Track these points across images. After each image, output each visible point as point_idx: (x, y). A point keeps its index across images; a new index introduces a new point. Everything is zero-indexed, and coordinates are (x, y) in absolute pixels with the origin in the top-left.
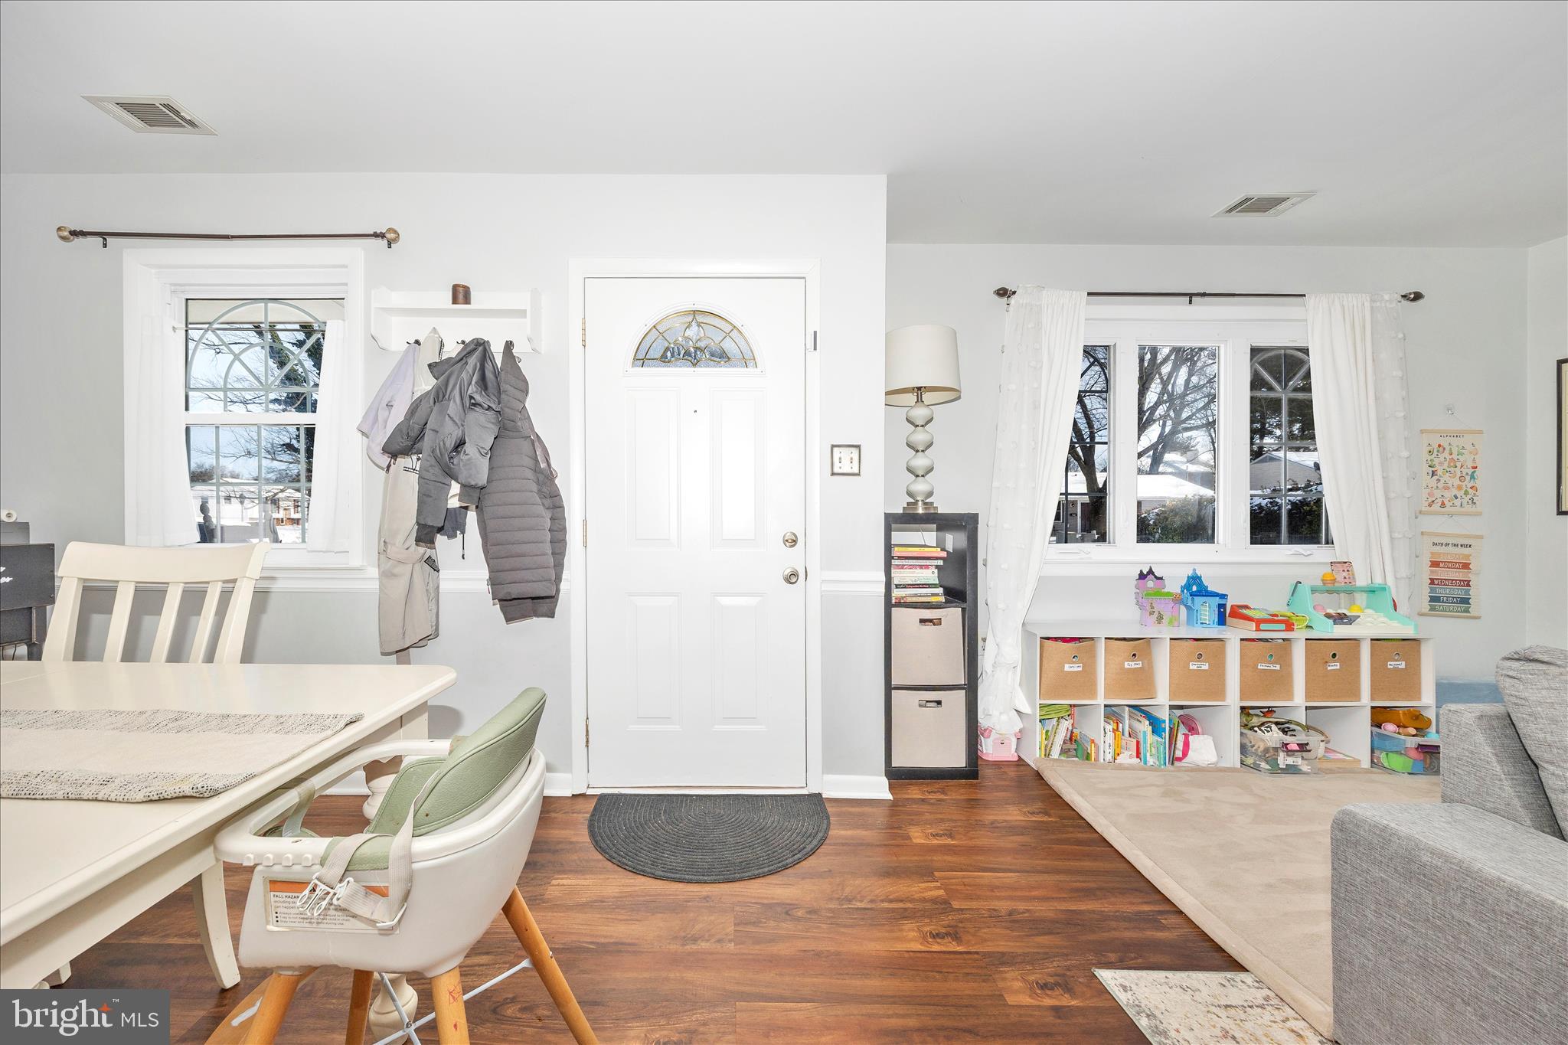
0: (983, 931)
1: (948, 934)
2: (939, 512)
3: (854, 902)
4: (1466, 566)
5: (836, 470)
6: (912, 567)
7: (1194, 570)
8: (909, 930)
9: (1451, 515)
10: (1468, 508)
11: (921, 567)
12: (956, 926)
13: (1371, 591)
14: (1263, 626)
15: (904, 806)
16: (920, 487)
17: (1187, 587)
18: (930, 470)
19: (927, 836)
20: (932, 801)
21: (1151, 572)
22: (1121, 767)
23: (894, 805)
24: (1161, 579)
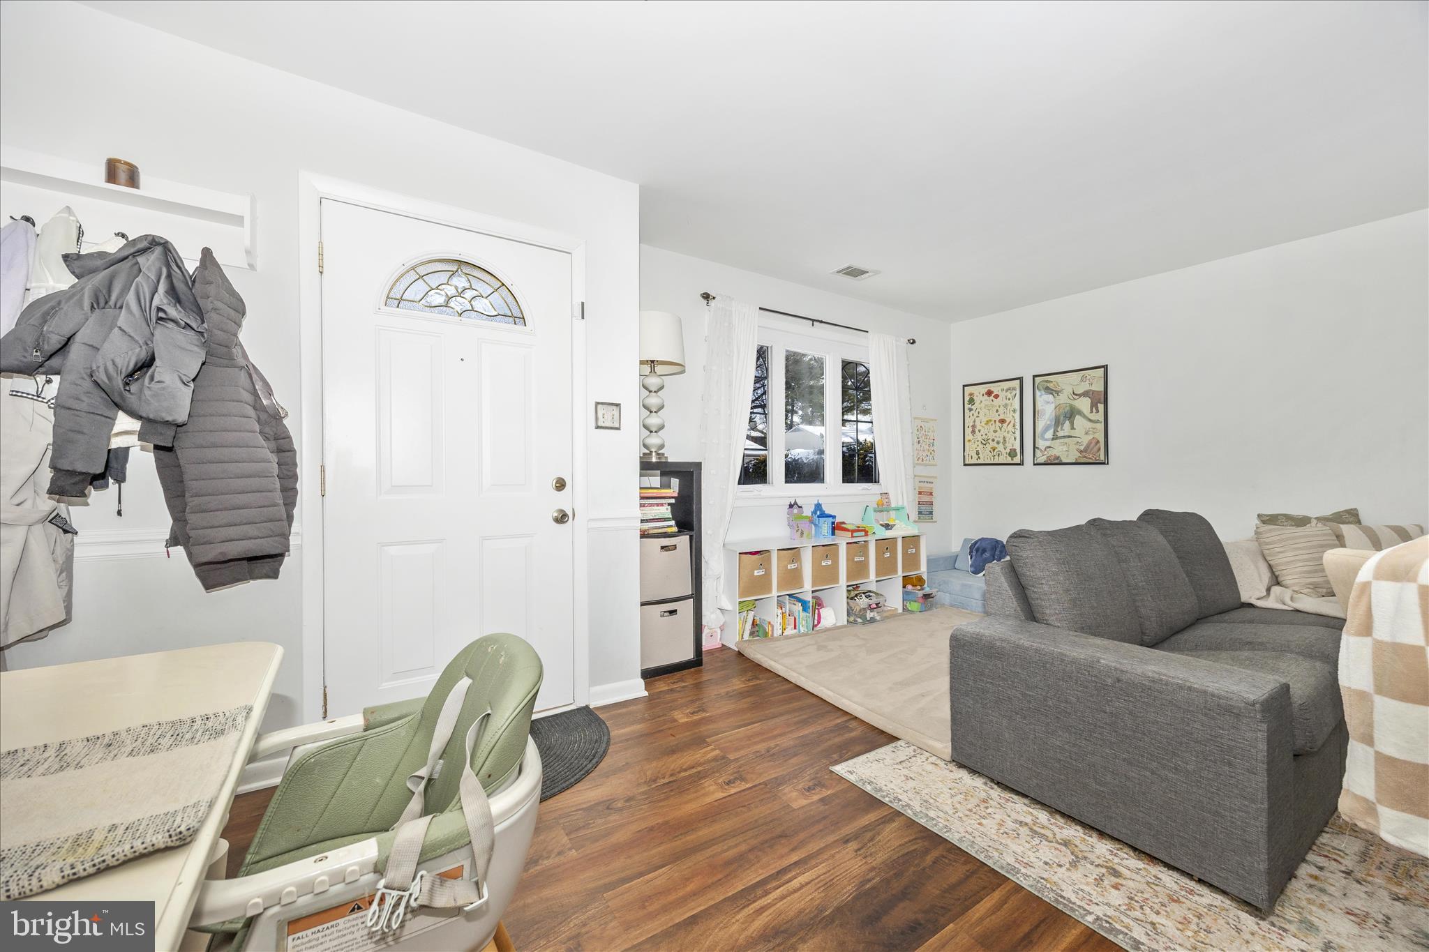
0: (757, 768)
1: (736, 779)
2: (669, 461)
3: (658, 780)
4: (931, 494)
5: (600, 424)
6: (651, 505)
7: (818, 501)
8: (709, 786)
9: (926, 465)
10: (932, 462)
11: (658, 505)
12: (739, 771)
13: (897, 509)
14: (855, 534)
15: (660, 698)
16: (654, 441)
17: (814, 512)
18: (662, 427)
19: (687, 715)
20: (678, 689)
21: (795, 503)
22: (788, 637)
23: (651, 701)
24: (801, 507)
